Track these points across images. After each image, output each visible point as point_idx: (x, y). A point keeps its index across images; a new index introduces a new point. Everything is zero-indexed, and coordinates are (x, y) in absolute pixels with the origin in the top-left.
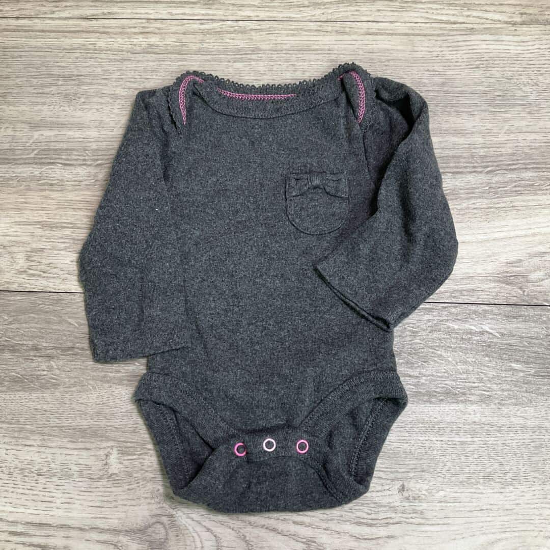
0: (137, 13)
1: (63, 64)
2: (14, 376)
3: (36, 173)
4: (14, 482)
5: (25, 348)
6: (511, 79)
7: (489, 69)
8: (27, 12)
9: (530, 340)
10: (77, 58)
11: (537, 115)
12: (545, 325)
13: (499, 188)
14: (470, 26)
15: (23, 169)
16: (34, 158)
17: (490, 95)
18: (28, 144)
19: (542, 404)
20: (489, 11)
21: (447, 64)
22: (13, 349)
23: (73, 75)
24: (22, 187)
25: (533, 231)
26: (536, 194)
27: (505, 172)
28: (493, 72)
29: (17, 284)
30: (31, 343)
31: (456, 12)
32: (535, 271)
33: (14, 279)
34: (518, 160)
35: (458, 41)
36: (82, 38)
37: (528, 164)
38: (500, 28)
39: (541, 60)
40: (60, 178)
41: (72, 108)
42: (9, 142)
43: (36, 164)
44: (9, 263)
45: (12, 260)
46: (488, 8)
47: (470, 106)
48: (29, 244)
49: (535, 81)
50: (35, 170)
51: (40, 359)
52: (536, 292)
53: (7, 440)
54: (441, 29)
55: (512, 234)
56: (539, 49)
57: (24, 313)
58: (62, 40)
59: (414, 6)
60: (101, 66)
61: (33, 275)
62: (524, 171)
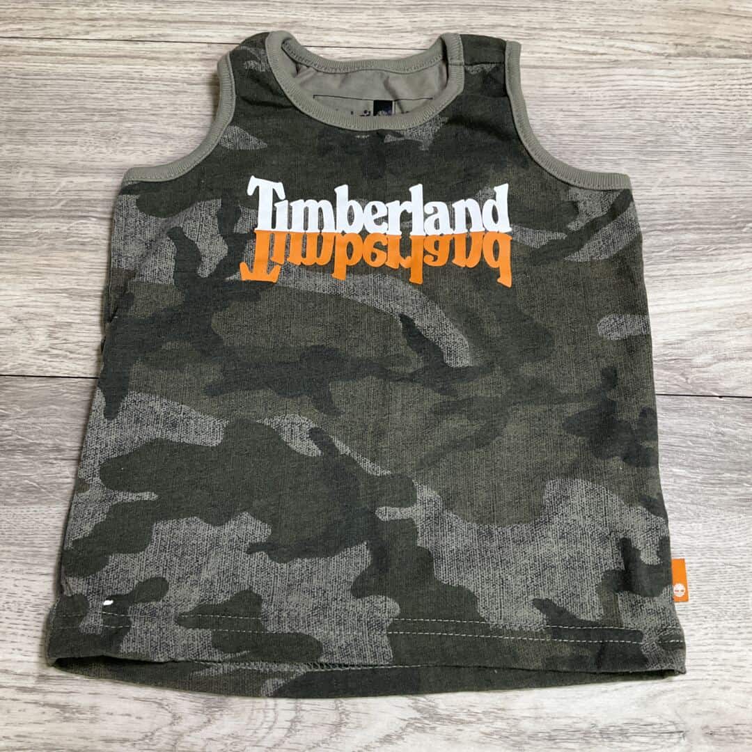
0: (195, 36)
1: (100, 96)
2: (28, 484)
3: (64, 228)
4: (25, 622)
5: (43, 448)
6: (664, 122)
7: (638, 109)
8: (54, 32)
9: (694, 439)
10: (118, 88)
11: (697, 165)
12: (714, 421)
13: (653, 252)
14: (614, 58)
15: (44, 224)
16: (62, 210)
17: (639, 141)
18: (53, 193)
19: (712, 518)
20: (637, 41)
21: (586, 103)
22: (27, 450)
23: (113, 109)
24: (45, 246)
25: (697, 305)
26: (699, 261)
27: (659, 233)
28: (642, 114)
29: (35, 367)
30: (50, 442)
31: (594, 41)
32: (701, 353)
33: (33, 360)
34: (675, 219)
35: (599, 76)
36: (125, 65)
37: (689, 224)
38: (652, 60)
39: (702, 99)
40: (94, 236)
41: (111, 150)
42: (27, 191)
43: (63, 217)
44: (25, 341)
45: (28, 336)
46: (635, 38)
47: (615, 153)
48: (52, 316)
49: (695, 124)
50: (61, 224)
51: (62, 463)
52: (703, 379)
53: (16, 567)
54: (577, 60)
55: (671, 308)
56: (699, 85)
57: (42, 404)
58: (99, 66)
59: (544, 33)
60: (149, 99)
61: (57, 356)
62: (683, 232)
